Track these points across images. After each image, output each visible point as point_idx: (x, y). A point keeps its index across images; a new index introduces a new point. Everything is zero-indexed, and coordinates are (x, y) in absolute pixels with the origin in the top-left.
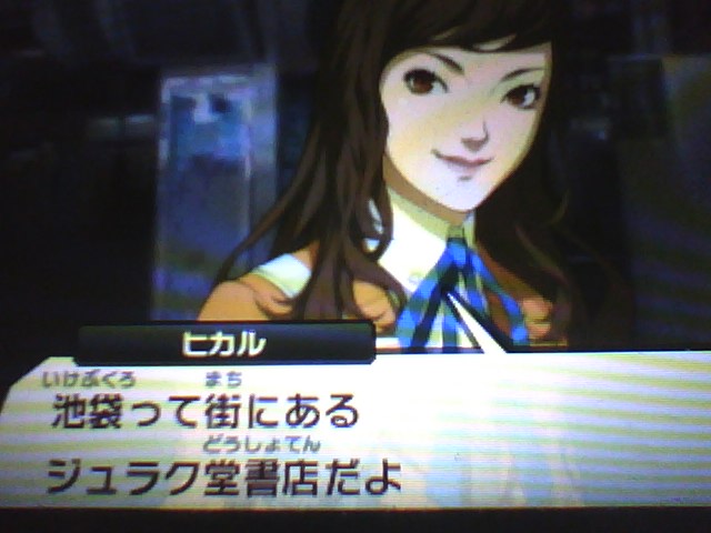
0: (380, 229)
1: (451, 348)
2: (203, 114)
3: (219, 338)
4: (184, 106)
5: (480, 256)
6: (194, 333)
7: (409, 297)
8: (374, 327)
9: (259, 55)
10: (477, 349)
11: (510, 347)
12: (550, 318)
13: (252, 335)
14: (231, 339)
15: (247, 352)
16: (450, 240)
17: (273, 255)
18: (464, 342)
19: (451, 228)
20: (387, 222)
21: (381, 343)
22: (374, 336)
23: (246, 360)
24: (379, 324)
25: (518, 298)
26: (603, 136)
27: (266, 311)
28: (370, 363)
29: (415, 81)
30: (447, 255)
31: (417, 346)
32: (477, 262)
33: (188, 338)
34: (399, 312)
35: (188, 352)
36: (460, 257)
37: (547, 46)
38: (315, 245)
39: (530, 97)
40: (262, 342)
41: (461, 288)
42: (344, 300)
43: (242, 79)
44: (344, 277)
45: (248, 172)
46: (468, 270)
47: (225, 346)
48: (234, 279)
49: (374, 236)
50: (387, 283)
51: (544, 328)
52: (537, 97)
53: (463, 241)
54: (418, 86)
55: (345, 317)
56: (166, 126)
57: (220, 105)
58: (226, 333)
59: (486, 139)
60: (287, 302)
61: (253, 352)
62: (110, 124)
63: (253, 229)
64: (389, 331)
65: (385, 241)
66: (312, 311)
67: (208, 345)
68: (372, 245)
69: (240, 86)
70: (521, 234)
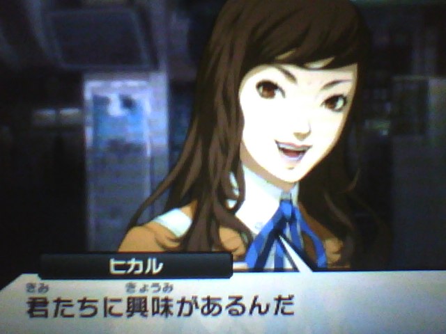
0: (237, 193)
1: (279, 269)
2: (115, 109)
3: (133, 262)
4: (101, 102)
5: (301, 212)
6: (117, 259)
7: (254, 237)
8: (232, 256)
9: (155, 66)
10: (295, 269)
11: (314, 268)
12: (341, 251)
13: (154, 260)
14: (141, 263)
15: (151, 271)
16: (282, 201)
17: (167, 209)
18: (288, 265)
19: (283, 193)
20: (242, 189)
21: (236, 266)
22: (232, 262)
23: (150, 276)
24: (235, 254)
25: (322, 238)
26: (385, 133)
27: (163, 246)
28: (229, 278)
29: (264, 89)
30: (280, 211)
31: (259, 267)
32: (298, 216)
33: (113, 262)
34: (248, 246)
35: (113, 271)
36: (288, 212)
37: (355, 67)
38: (195, 203)
39: (340, 104)
40: (161, 265)
41: (288, 232)
42: (213, 239)
43: (143, 83)
44: (214, 223)
45: (149, 153)
46: (293, 220)
47: (137, 267)
48: (141, 225)
49: (233, 198)
50: (241, 229)
51: (337, 257)
52: (345, 103)
53: (291, 202)
54: (266, 93)
55: (214, 250)
56: (89, 118)
57: (128, 103)
58: (137, 259)
59: (309, 133)
60: (176, 240)
61: (155, 271)
62: (49, 113)
63: (153, 192)
64: (241, 258)
65: (240, 201)
66: (192, 246)
67: (126, 267)
68: (231, 204)
69: (142, 88)
70: (327, 198)
